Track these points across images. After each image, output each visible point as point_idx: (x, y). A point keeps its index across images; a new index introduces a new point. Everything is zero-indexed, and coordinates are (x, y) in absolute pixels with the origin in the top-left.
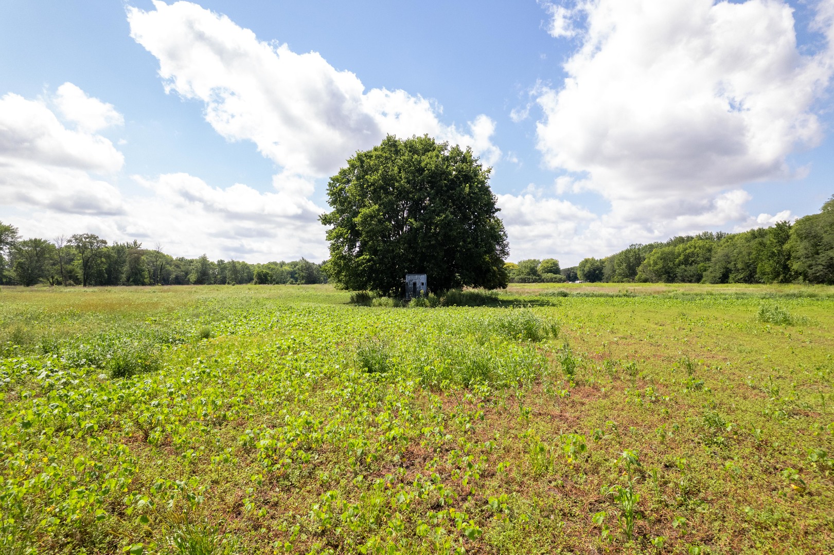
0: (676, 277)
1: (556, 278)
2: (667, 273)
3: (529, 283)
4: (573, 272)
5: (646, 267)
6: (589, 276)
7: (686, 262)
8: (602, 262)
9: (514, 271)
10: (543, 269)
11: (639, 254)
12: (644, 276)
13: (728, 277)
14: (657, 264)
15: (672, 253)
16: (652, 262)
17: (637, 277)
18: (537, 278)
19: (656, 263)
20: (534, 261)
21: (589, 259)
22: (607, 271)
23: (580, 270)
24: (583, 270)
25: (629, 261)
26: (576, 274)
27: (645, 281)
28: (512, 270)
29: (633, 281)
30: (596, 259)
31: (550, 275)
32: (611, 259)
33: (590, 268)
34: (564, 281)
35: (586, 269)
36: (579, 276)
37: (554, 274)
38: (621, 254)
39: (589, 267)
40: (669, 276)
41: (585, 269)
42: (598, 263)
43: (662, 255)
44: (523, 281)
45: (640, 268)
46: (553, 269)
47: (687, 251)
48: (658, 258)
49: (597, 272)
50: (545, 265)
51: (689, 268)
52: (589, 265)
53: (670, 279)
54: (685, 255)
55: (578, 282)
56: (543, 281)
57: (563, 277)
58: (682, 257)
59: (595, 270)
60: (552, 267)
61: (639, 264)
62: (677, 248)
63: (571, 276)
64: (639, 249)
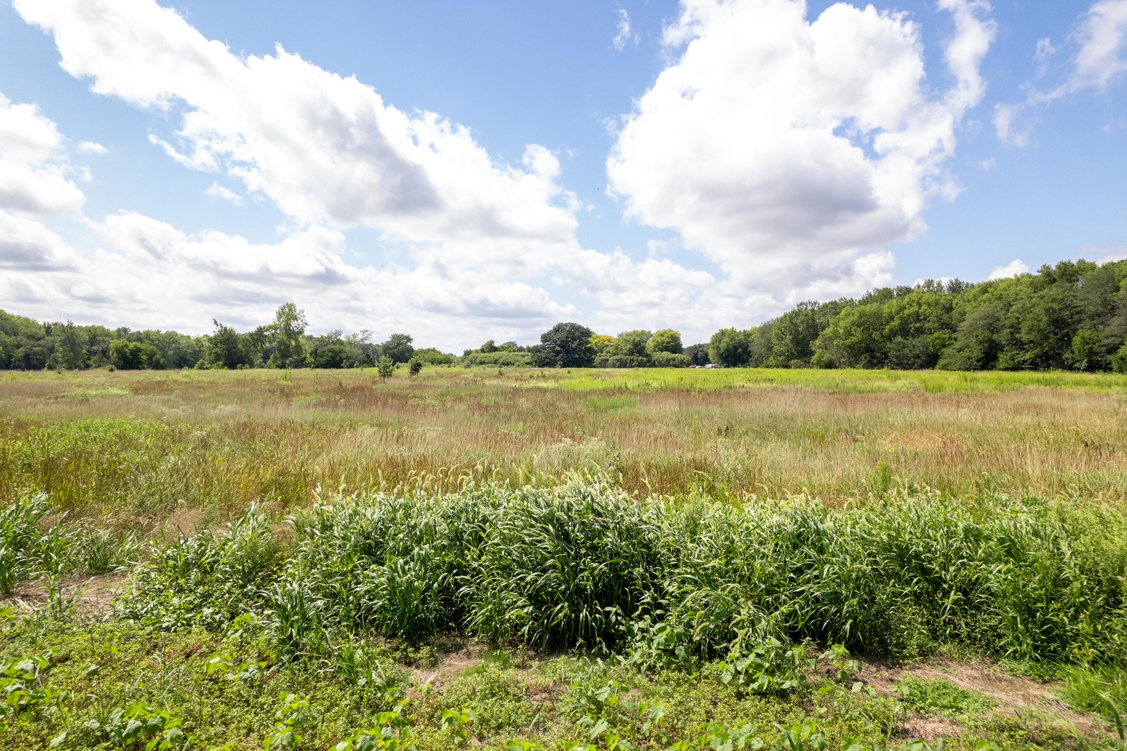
0: (887, 357)
1: (674, 360)
2: (869, 350)
3: (632, 367)
4: (702, 351)
5: (831, 339)
6: (727, 357)
7: (904, 331)
8: (747, 335)
9: (610, 349)
10: (655, 346)
11: (813, 320)
12: (827, 357)
13: (995, 358)
14: (852, 335)
15: (877, 315)
16: (841, 331)
17: (814, 358)
18: (645, 359)
19: (849, 333)
20: (643, 332)
21: (726, 330)
22: (756, 348)
23: (713, 348)
24: (718, 348)
25: (797, 331)
26: (707, 354)
27: (830, 365)
28: (607, 346)
29: (807, 364)
30: (738, 330)
31: (667, 355)
32: (765, 330)
33: (728, 345)
34: (688, 365)
35: (723, 345)
36: (711, 358)
37: (673, 352)
38: (781, 320)
39: (726, 342)
40: (873, 357)
41: (721, 345)
42: (741, 337)
43: (861, 317)
44: (623, 364)
45: (818, 342)
46: (672, 344)
47: (907, 312)
48: (853, 323)
49: (740, 350)
50: (659, 339)
51: (910, 341)
52: (726, 339)
53: (875, 361)
54: (901, 319)
55: (710, 365)
56: (653, 365)
57: (686, 357)
58: (896, 322)
59: (736, 348)
60: (669, 343)
61: (815, 336)
62: (886, 305)
63: (699, 357)
64: (813, 310)
